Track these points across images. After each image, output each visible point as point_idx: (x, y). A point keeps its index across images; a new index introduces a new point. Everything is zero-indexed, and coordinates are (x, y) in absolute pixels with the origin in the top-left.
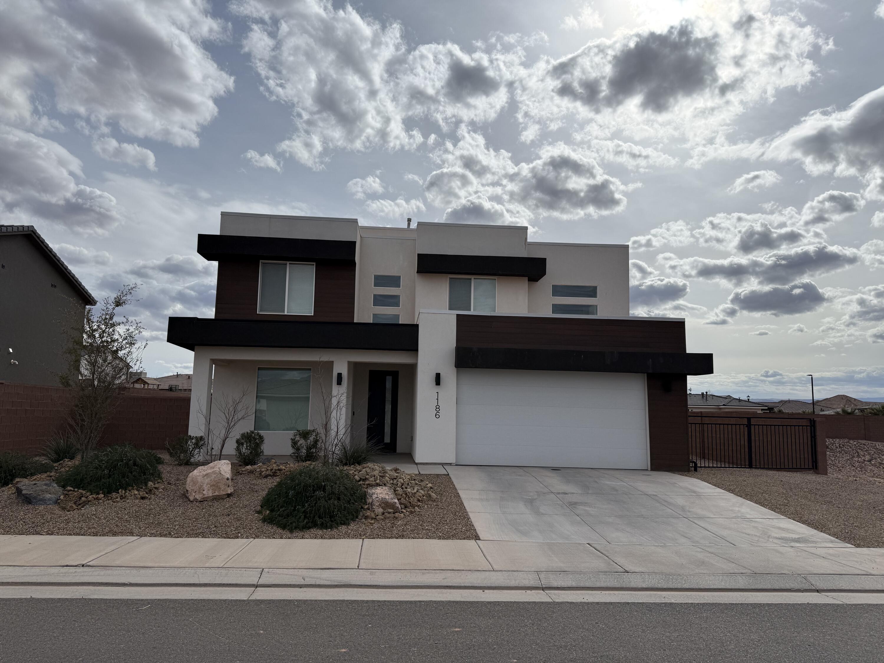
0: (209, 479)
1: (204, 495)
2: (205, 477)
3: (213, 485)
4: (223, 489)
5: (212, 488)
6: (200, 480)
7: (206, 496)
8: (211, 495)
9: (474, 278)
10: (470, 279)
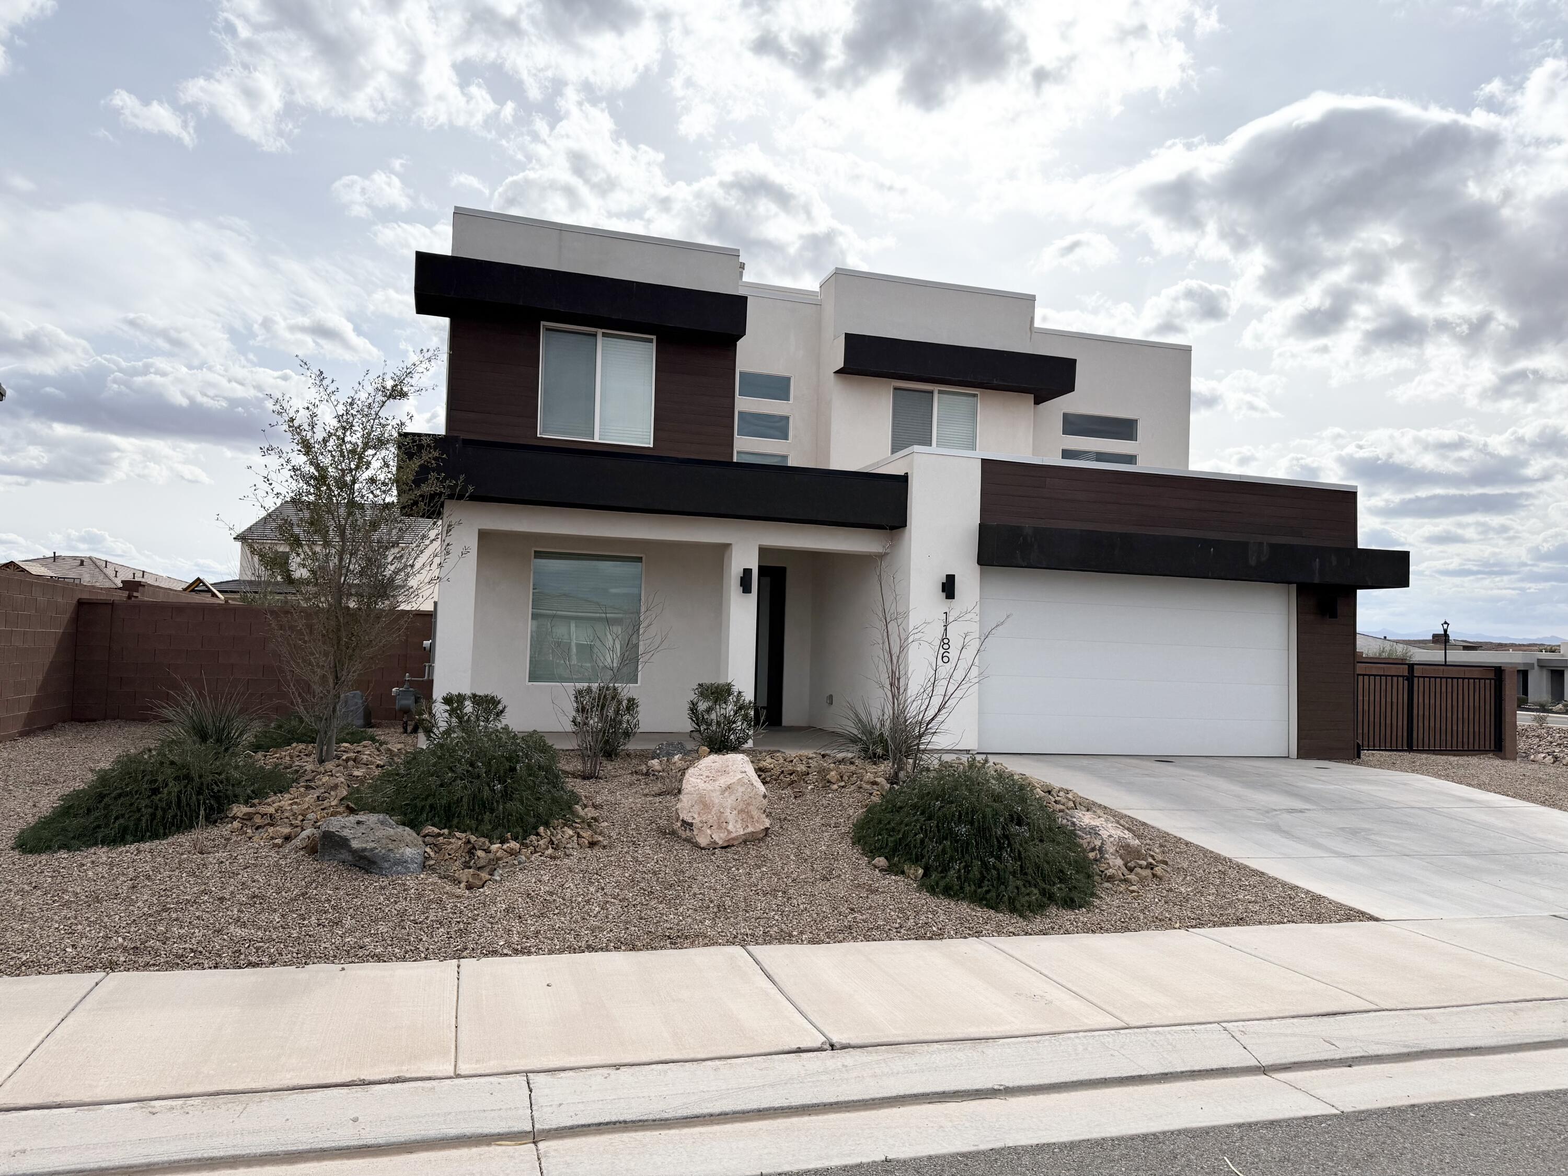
0: (733, 797)
2: (726, 794)
3: (741, 811)
4: (756, 818)
5: (740, 817)
7: (733, 835)
8: (742, 833)
9: (939, 390)
10: (932, 392)
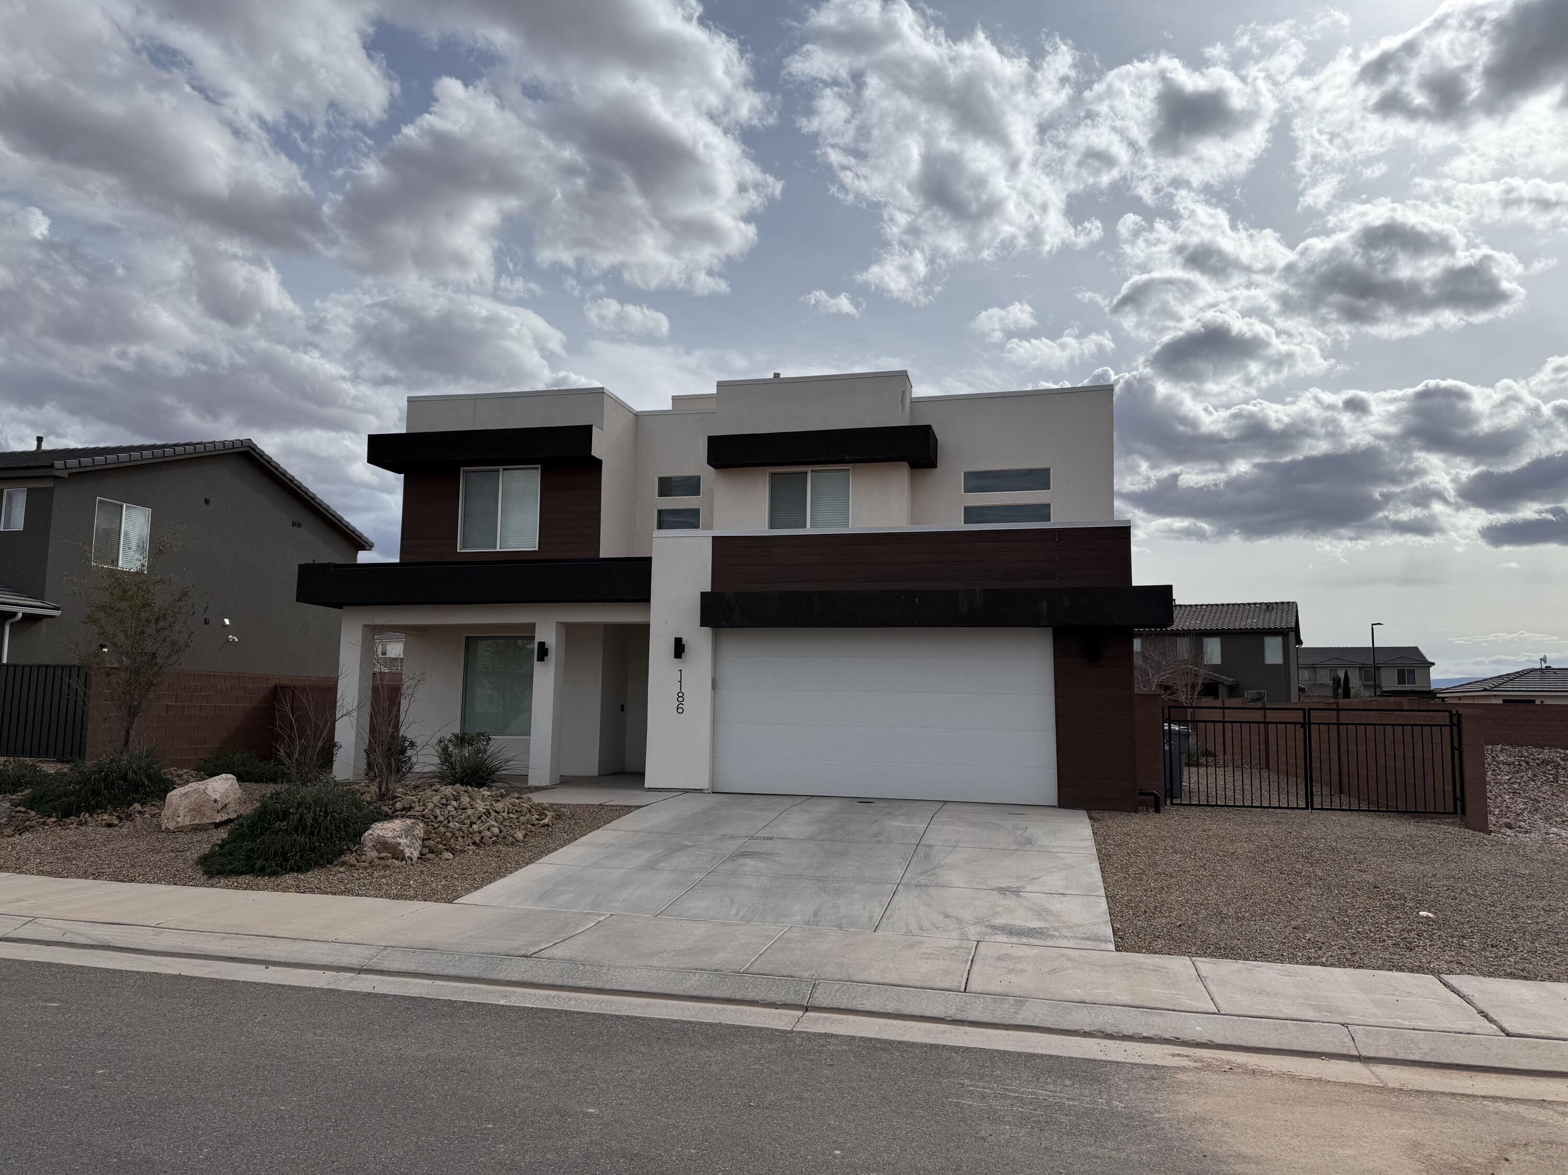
0: (188, 800)
1: (178, 823)
2: (183, 798)
3: (193, 809)
4: (208, 815)
5: (190, 813)
6: (174, 802)
7: (180, 824)
8: (188, 823)
9: (812, 471)
10: (806, 473)
